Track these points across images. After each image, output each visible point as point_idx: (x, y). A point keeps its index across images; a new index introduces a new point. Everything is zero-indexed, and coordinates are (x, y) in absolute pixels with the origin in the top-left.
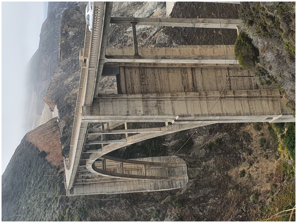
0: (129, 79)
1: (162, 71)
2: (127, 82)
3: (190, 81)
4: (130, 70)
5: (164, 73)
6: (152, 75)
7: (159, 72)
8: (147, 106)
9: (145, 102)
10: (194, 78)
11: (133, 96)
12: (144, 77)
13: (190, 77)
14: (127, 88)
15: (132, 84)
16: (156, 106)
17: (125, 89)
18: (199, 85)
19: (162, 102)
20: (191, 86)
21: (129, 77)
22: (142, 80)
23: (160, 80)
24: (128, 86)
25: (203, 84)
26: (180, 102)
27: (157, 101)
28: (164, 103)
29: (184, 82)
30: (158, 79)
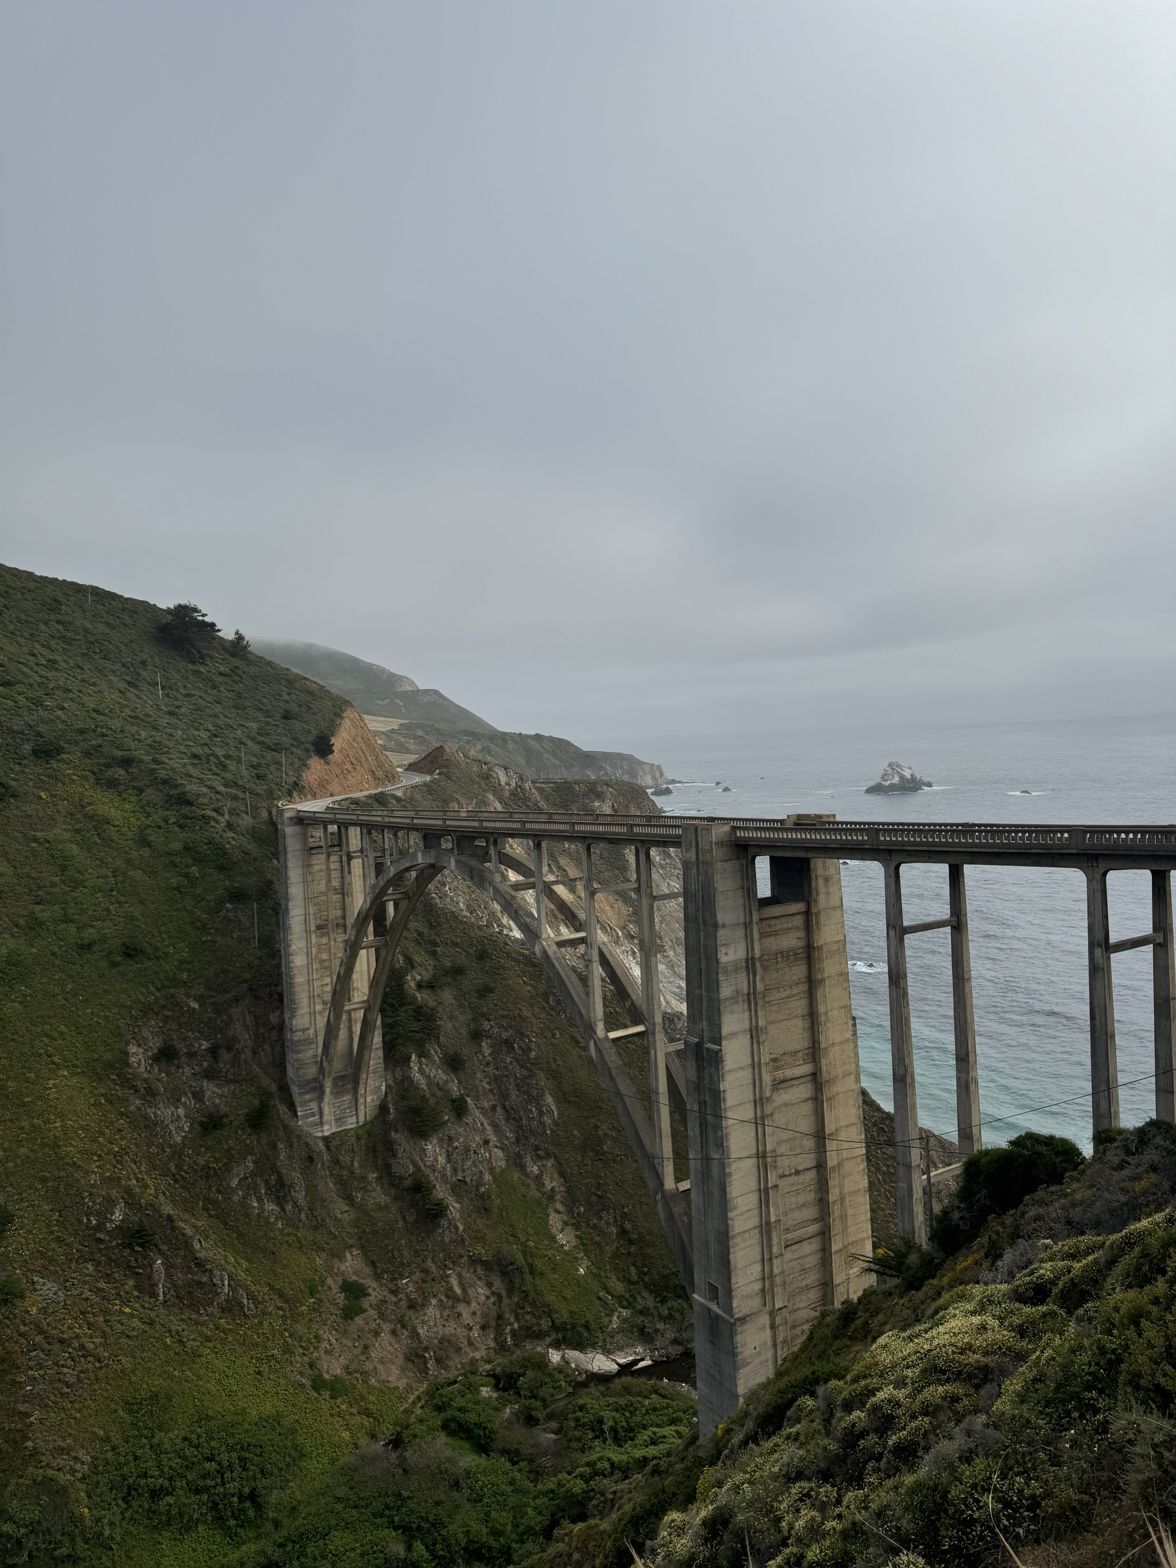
0: (785, 926)
1: (804, 1002)
2: (780, 920)
3: (789, 1073)
4: (802, 927)
5: (799, 1006)
6: (795, 978)
7: (802, 995)
8: (736, 970)
9: (744, 964)
10: (796, 1082)
11: (756, 936)
12: (792, 958)
13: (798, 1071)
14: (767, 922)
15: (775, 933)
16: (737, 992)
17: (767, 916)
18: (782, 1097)
19: (746, 1007)
20: (779, 1074)
21: (790, 925)
22: (785, 954)
23: (788, 997)
24: (773, 922)
25: (785, 1105)
26: (749, 1049)
27: (749, 994)
28: (744, 1012)
29: (786, 1057)
30: (789, 992)
